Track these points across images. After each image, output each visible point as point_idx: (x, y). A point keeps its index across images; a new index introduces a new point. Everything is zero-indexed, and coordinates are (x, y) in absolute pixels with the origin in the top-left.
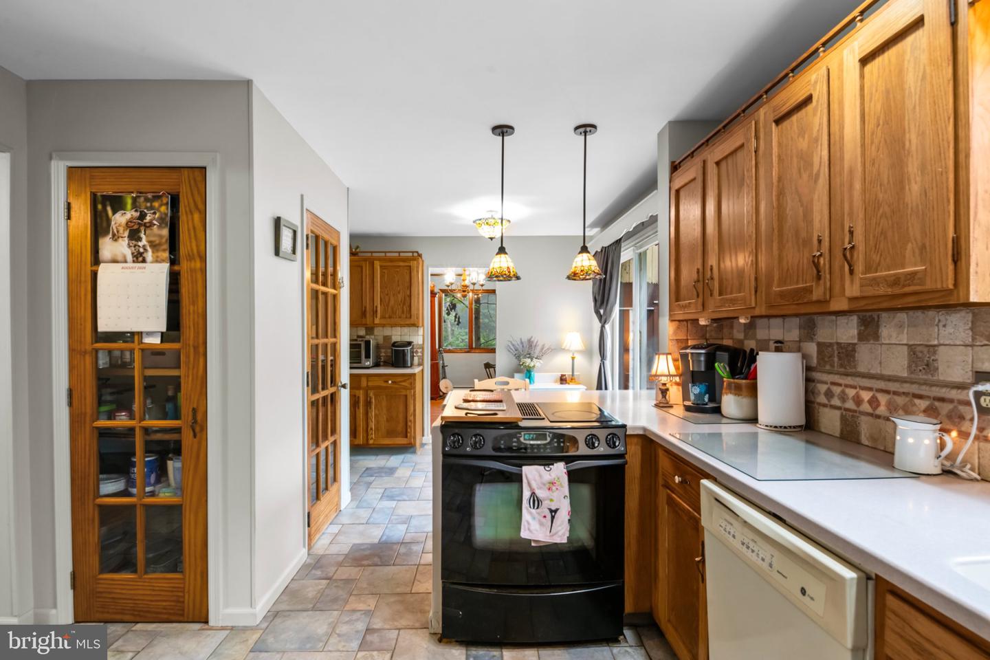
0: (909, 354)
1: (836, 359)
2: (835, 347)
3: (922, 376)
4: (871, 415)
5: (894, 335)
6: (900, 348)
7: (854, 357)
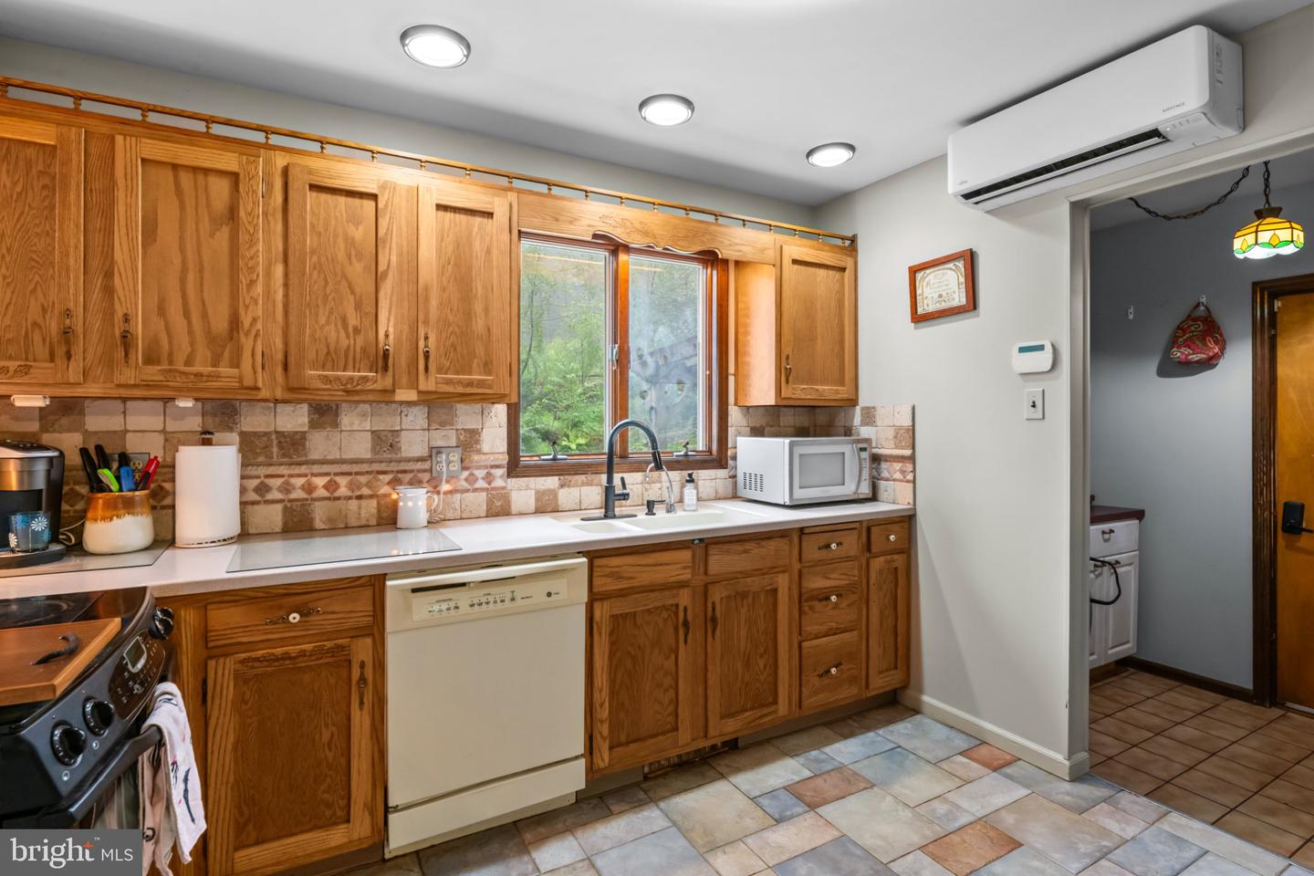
0: (372, 438)
1: (275, 449)
2: (273, 437)
3: (387, 456)
4: (329, 499)
5: (357, 422)
6: (362, 433)
7: (304, 445)
